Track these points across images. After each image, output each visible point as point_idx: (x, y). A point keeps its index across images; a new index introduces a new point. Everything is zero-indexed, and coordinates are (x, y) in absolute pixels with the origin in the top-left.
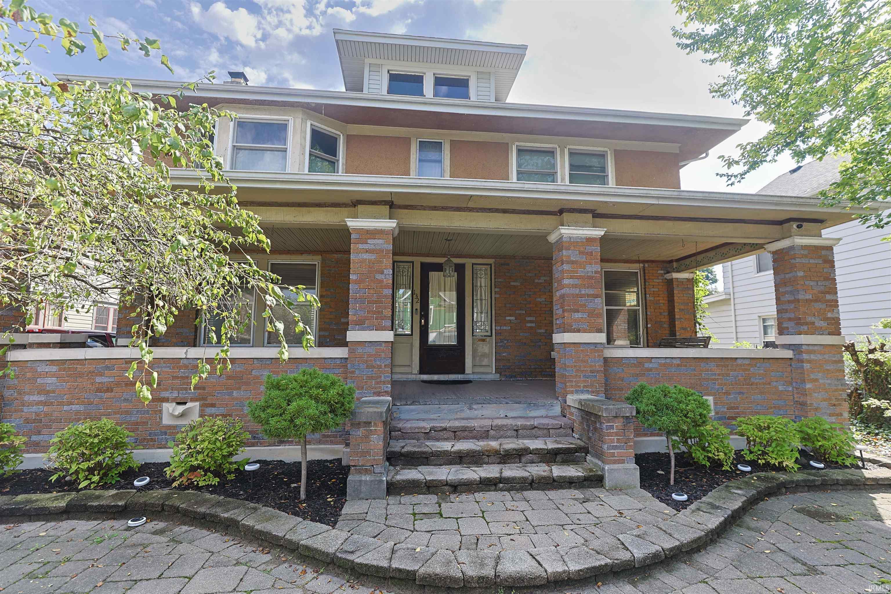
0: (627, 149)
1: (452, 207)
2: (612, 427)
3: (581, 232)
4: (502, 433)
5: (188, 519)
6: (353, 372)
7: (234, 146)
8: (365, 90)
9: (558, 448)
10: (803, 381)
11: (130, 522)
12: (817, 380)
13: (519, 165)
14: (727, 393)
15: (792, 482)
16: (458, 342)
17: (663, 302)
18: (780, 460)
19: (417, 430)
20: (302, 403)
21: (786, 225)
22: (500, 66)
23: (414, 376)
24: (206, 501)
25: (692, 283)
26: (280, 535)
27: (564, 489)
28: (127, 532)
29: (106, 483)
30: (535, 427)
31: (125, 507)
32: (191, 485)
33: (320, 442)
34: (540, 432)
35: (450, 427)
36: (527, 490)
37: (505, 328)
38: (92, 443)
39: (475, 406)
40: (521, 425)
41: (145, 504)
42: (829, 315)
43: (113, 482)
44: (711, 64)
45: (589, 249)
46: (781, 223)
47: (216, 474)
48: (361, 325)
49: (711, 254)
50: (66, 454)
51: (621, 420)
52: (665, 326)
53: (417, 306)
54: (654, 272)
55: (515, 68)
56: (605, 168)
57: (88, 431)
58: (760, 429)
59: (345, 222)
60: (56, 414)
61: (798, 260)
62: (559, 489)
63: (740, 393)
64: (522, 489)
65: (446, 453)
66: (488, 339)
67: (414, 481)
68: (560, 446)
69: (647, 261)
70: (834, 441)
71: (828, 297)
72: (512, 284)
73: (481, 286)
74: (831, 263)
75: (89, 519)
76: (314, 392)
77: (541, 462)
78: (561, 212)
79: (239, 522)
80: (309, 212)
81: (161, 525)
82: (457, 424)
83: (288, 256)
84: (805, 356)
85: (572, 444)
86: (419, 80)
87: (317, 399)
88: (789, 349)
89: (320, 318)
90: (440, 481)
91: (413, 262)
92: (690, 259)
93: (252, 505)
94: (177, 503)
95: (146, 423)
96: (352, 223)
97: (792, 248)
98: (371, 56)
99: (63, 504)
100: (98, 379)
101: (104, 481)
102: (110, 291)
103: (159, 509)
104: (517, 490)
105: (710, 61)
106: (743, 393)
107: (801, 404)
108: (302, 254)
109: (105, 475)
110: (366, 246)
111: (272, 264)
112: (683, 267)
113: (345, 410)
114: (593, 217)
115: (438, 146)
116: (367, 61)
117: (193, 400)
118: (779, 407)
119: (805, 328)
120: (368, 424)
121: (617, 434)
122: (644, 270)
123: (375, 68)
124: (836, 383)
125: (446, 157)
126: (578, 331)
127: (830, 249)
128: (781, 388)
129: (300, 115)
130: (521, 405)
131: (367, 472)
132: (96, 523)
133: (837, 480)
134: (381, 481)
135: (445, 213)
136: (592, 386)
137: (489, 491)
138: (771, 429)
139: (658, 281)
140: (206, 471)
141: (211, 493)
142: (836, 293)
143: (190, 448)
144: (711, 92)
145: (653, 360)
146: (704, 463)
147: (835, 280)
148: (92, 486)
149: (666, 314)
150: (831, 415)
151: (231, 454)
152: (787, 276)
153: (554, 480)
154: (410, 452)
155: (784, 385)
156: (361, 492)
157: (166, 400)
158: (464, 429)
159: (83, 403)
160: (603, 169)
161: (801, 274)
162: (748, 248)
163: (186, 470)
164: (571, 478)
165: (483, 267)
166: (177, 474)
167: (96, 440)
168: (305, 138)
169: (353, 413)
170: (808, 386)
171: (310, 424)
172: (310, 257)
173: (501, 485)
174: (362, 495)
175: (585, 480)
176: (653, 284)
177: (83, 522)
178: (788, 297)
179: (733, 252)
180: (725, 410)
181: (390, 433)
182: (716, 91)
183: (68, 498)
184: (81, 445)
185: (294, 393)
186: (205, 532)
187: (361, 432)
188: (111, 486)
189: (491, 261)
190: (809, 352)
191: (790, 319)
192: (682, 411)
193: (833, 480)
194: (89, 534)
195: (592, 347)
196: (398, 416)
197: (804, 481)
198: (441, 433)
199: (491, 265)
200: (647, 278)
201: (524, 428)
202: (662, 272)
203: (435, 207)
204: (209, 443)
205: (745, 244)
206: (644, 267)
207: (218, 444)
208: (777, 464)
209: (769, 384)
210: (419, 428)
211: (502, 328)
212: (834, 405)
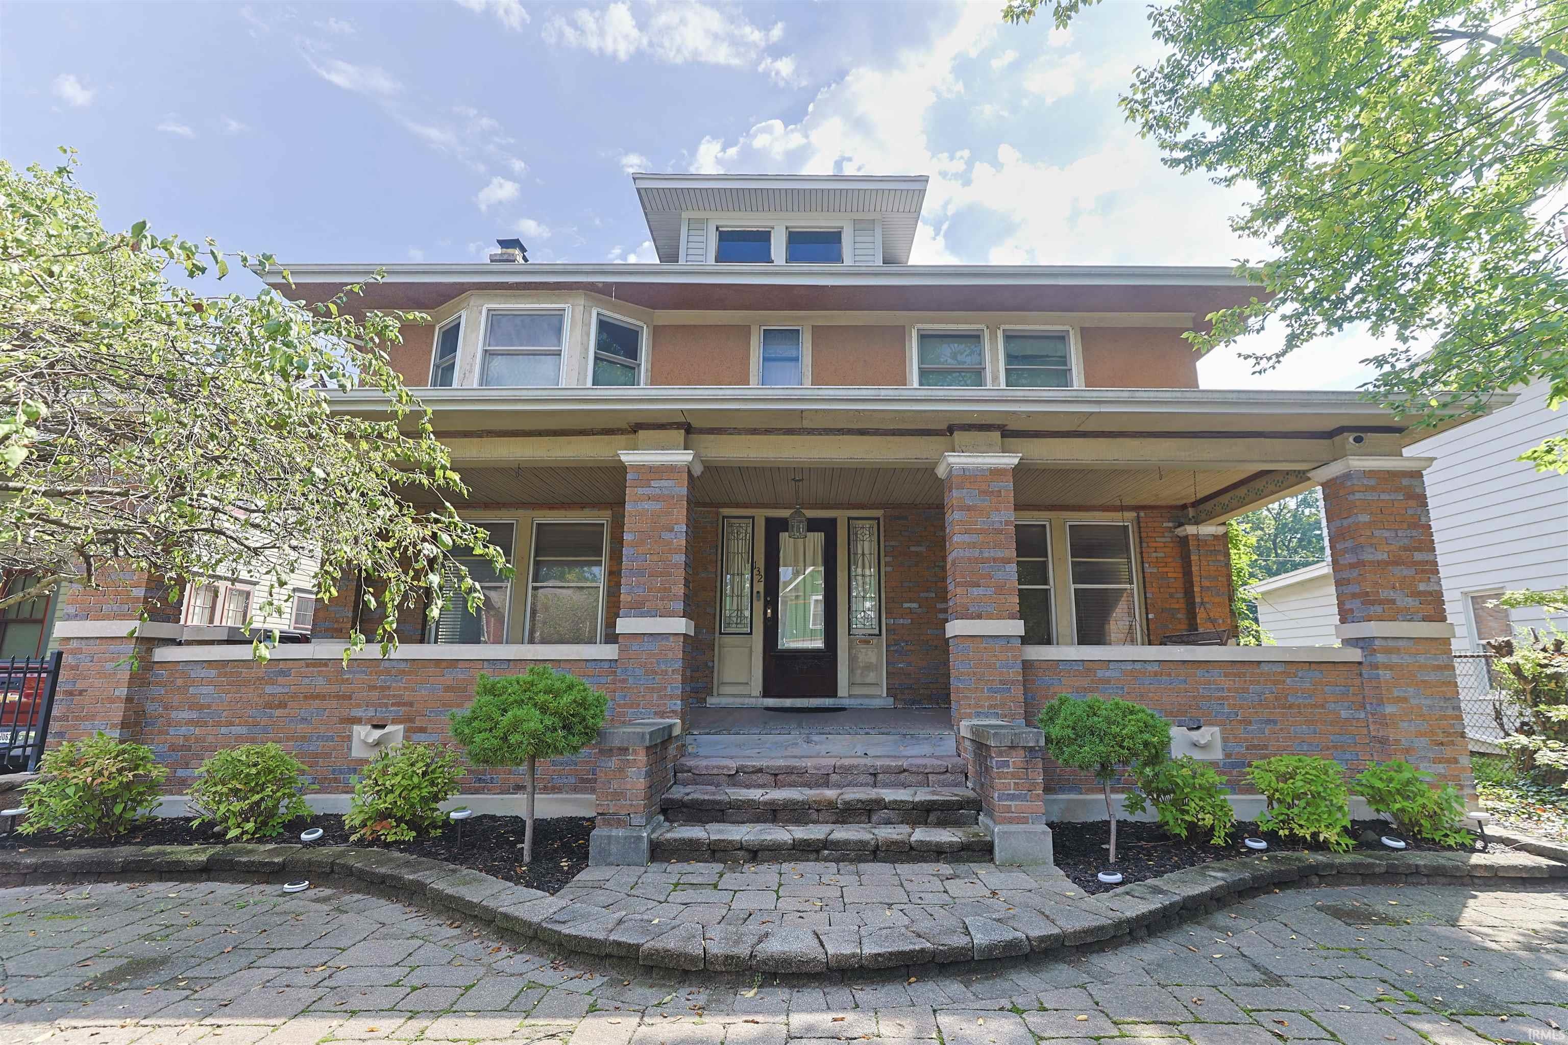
0: (1102, 325)
1: (781, 429)
2: (1006, 764)
3: (980, 460)
4: (850, 778)
5: (363, 885)
6: (624, 681)
7: (486, 351)
8: (682, 261)
9: (930, 801)
10: (1381, 703)
11: (286, 886)
12: (1405, 700)
13: (921, 360)
14: (1247, 722)
15: (1331, 866)
16: (826, 642)
17: (1175, 575)
18: (1313, 829)
19: (715, 771)
20: (520, 713)
21: (1337, 439)
22: (890, 209)
23: (754, 700)
24: (391, 860)
25: (1225, 541)
26: (475, 901)
27: (925, 861)
28: (280, 898)
29: (265, 836)
30: (905, 771)
31: (283, 866)
32: (376, 841)
33: (575, 790)
34: (912, 779)
35: (768, 767)
36: (866, 861)
37: (901, 621)
38: (248, 775)
39: (816, 738)
40: (882, 767)
41: (310, 863)
42: (1422, 587)
43: (274, 835)
44: (1228, 186)
45: (995, 486)
46: (1330, 435)
47: (413, 825)
48: (639, 609)
49: (1242, 491)
50: (213, 789)
51: (1022, 752)
52: (1179, 616)
53: (760, 587)
54: (1156, 524)
55: (913, 210)
56: (1065, 357)
57: (244, 758)
58: (1284, 777)
59: (618, 455)
60: (210, 739)
61: (1358, 496)
62: (919, 862)
63: (1269, 722)
64: (860, 859)
65: (751, 804)
66: (875, 641)
67: (691, 840)
68: (935, 798)
69: (1143, 508)
70: (1420, 801)
71: (1418, 556)
72: (913, 549)
73: (863, 554)
74: (1422, 500)
75: (235, 881)
76: (541, 698)
77: (902, 822)
78: (951, 430)
79: (426, 885)
80: (569, 443)
81: (328, 892)
82: (781, 763)
83: (562, 512)
84: (1380, 658)
85: (956, 795)
86: (764, 237)
87: (544, 709)
88: (1356, 646)
89: (608, 607)
90: (730, 842)
91: (753, 518)
92: (1212, 502)
93: (452, 866)
94: (351, 862)
95: (328, 755)
96: (628, 457)
97: (1348, 476)
98: (690, 207)
99: (203, 858)
100: (269, 689)
101: (261, 833)
102: (267, 552)
103: (328, 870)
104: (851, 861)
105: (1226, 180)
106: (1275, 722)
107: (1380, 742)
108: (582, 508)
109: (264, 823)
110: (647, 491)
111: (538, 524)
112: (1203, 516)
113: (586, 727)
114: (1003, 436)
115: (793, 335)
116: (685, 215)
117: (395, 722)
118: (1342, 746)
119: (1378, 609)
120: (624, 750)
121: (1013, 776)
122: (1139, 523)
123: (697, 225)
124: (1442, 704)
125: (805, 352)
126: (979, 617)
127: (1417, 475)
128: (1344, 714)
129: (581, 301)
130: (890, 737)
131: (620, 823)
132: (243, 886)
133: (1417, 866)
134: (640, 838)
135: (772, 438)
136: (1003, 705)
137: (807, 861)
138: (1298, 777)
139: (1163, 540)
140: (399, 820)
141: (401, 851)
142: (1434, 550)
143: (377, 784)
144: (1234, 230)
145: (1112, 666)
146: (1177, 831)
147: (1430, 527)
148: (245, 837)
149: (1180, 595)
150: (1437, 761)
151: (435, 798)
152: (1345, 523)
153: (912, 848)
154: (697, 800)
155: (1349, 708)
156: (610, 854)
157: (358, 721)
158: (790, 771)
159: (246, 724)
160: (1064, 360)
161: (1364, 518)
162: (1292, 479)
163: (370, 818)
164: (938, 844)
165: (867, 524)
166: (357, 822)
167: (254, 771)
168: (588, 335)
169: (600, 733)
170: (1389, 709)
171: (530, 743)
172: (596, 512)
173: (826, 852)
174: (612, 859)
175: (963, 849)
176: (1155, 545)
177: (227, 885)
178: (1349, 558)
179: (1271, 487)
180: (1243, 750)
181: (675, 776)
182: (1242, 229)
183: (211, 851)
184: (234, 777)
185: (511, 699)
186: (383, 902)
187: (614, 762)
188: (271, 839)
189: (879, 513)
190: (1388, 651)
191: (1354, 596)
192: (1115, 737)
193: (1410, 865)
194: (231, 898)
195: (1004, 642)
196: (695, 751)
197: (1353, 865)
198: (754, 777)
199: (878, 519)
200: (1144, 535)
201: (887, 771)
202: (1171, 525)
203: (755, 429)
204: (403, 778)
205: (1288, 472)
206: (1138, 517)
207: (416, 780)
208: (1308, 837)
209: (1323, 706)
210: (718, 767)
211: (897, 621)
212: (1442, 744)
